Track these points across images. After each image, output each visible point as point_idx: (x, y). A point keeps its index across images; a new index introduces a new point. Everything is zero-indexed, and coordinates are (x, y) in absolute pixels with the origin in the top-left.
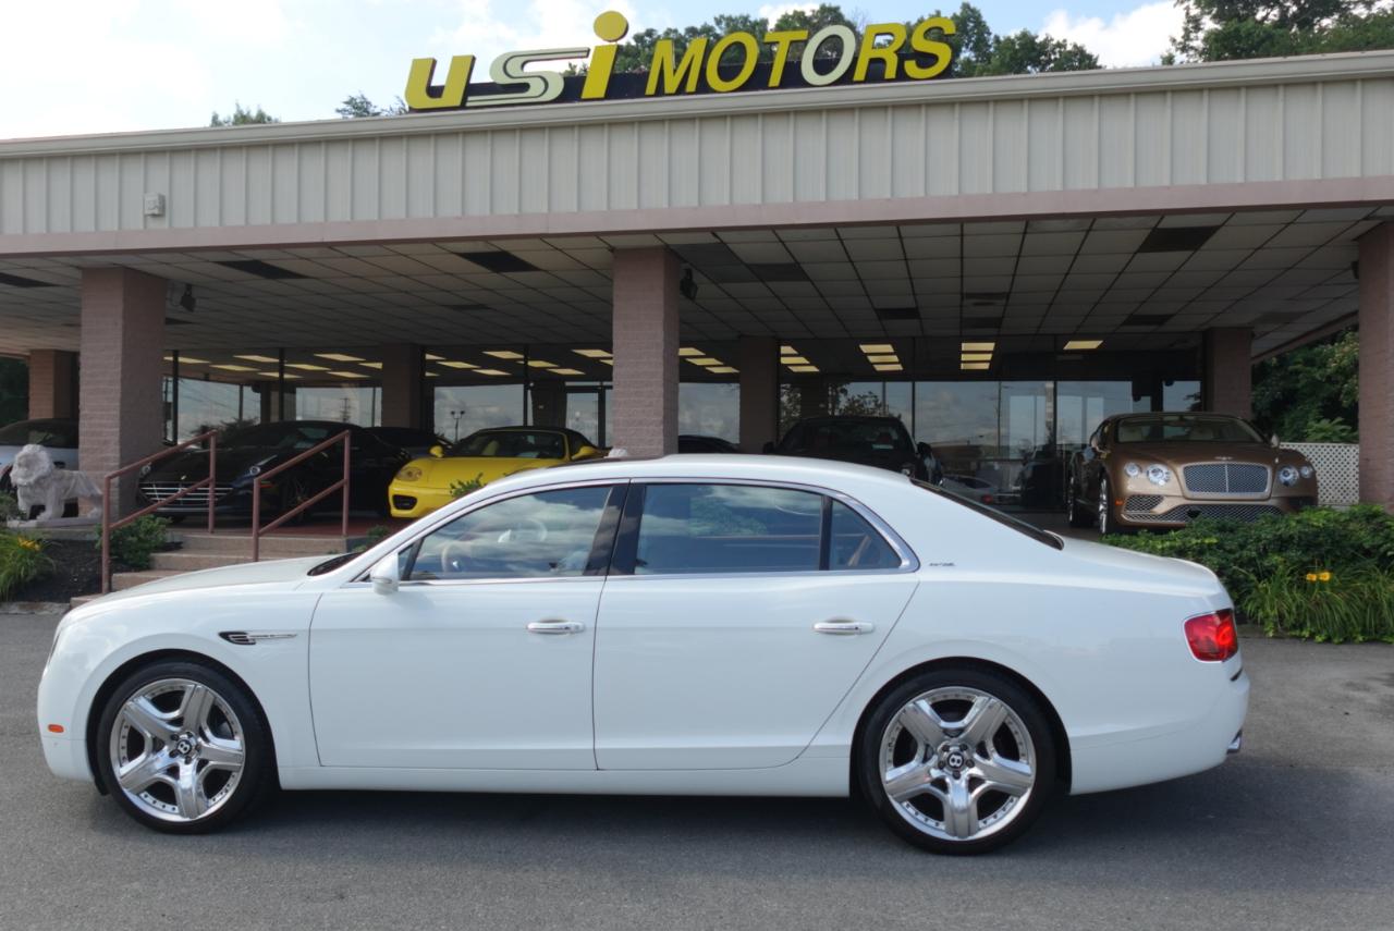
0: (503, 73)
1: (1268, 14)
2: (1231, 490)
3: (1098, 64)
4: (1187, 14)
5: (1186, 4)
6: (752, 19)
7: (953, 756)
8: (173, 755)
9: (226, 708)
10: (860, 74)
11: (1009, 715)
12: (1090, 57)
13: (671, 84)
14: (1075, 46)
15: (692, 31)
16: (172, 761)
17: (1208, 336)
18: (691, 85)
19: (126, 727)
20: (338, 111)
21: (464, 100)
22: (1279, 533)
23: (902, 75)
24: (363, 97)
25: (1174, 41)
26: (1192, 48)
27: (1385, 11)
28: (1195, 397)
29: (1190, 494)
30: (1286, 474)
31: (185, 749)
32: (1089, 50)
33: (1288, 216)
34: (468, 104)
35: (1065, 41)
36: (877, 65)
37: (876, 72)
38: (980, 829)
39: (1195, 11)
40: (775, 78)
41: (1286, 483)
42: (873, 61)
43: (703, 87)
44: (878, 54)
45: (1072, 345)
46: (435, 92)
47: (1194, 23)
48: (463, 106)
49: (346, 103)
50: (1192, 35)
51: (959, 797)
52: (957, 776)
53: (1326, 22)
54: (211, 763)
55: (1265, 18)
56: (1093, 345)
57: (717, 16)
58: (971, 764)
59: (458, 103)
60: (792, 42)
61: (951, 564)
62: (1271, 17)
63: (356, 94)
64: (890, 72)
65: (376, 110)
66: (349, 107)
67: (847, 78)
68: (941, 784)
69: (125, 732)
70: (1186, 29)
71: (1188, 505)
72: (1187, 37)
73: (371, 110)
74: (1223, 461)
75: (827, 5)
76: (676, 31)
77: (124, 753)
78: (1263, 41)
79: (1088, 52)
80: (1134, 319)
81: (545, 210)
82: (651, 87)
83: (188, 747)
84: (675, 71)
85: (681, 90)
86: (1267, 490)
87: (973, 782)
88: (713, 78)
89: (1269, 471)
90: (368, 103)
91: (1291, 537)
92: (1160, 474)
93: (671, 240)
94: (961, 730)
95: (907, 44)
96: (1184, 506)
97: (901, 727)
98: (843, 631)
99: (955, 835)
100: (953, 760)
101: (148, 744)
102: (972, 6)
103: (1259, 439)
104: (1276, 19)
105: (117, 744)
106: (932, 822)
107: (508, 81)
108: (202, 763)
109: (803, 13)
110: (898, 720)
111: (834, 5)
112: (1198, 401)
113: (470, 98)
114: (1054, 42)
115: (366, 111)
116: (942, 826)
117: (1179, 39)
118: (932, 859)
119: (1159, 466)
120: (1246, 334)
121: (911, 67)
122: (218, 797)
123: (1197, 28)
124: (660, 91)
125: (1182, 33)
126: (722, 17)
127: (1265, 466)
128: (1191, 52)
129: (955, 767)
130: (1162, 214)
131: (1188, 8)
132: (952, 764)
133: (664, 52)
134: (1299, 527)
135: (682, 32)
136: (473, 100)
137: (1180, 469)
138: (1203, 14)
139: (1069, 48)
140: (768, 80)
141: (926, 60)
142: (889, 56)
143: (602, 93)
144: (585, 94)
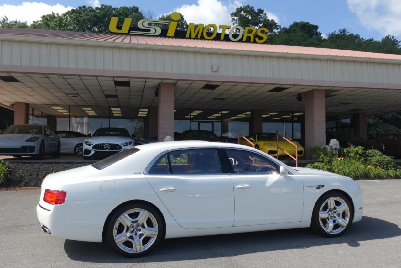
0: (142, 25)
10: (244, 39)
13: (193, 35)
18: (199, 37)
21: (129, 31)
23: (255, 42)
34: (130, 33)
37: (248, 40)
40: (222, 38)
42: (247, 37)
43: (202, 38)
44: (249, 35)
48: (128, 34)
64: (252, 40)
67: (241, 40)
82: (187, 36)
84: (194, 32)
85: (196, 38)
88: (205, 35)
95: (256, 33)
107: (143, 28)
113: (131, 31)
121: (257, 39)
124: (190, 38)
131: (234, 23)
133: (192, 27)
136: (132, 32)
140: (220, 38)
141: (261, 38)
142: (252, 35)
143: (173, 35)
144: (168, 35)
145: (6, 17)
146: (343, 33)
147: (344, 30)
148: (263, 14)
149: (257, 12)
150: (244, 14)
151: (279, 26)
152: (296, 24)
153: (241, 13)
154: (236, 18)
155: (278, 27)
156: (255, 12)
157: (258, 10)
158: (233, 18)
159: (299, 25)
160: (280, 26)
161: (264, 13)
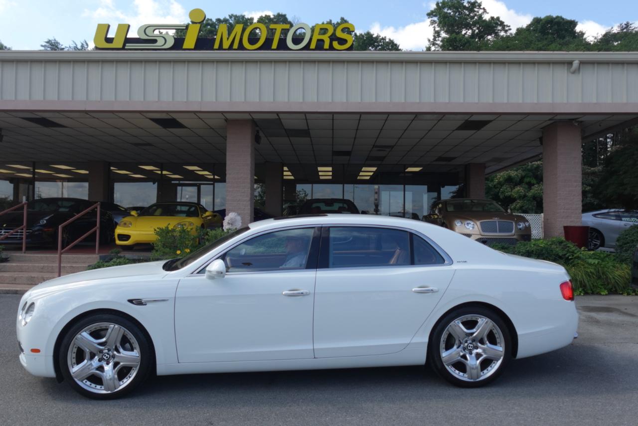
0: (144, 34)
1: (467, 32)
2: (500, 231)
3: (399, 48)
4: (434, 29)
5: (433, 26)
6: (246, 17)
7: (470, 345)
8: (100, 360)
9: (130, 336)
10: (313, 46)
11: (493, 326)
12: (396, 45)
13: (226, 45)
14: (390, 40)
15: (219, 20)
16: (100, 364)
17: (467, 167)
18: (236, 46)
19: (76, 347)
20: (42, 46)
21: (124, 45)
22: (528, 249)
23: (331, 48)
24: (55, 40)
25: (429, 40)
26: (437, 44)
27: (511, 34)
28: (453, 193)
29: (483, 233)
30: (520, 225)
31: (107, 357)
32: (395, 42)
33: (519, 117)
34: (126, 47)
35: (385, 37)
36: (320, 43)
37: (320, 46)
38: (481, 376)
39: (437, 29)
40: (275, 45)
41: (520, 229)
42: (318, 40)
43: (241, 47)
44: (321, 37)
45: (410, 169)
46: (109, 40)
47: (437, 34)
48: (123, 48)
49: (47, 42)
50: (437, 39)
51: (473, 362)
52: (471, 353)
53: (489, 37)
54: (121, 364)
55: (465, 34)
56: (417, 169)
57: (230, 15)
58: (477, 348)
59: (121, 46)
60: (282, 29)
61: (465, 262)
62: (468, 33)
63: (51, 38)
64: (327, 46)
65: (63, 47)
66: (48, 45)
67: (307, 48)
68: (464, 357)
69: (75, 350)
70: (434, 36)
71: (483, 238)
72: (435, 39)
73: (60, 46)
74: (496, 219)
75: (281, 13)
76: (211, 20)
77: (74, 361)
78: (466, 43)
79: (395, 43)
80: (440, 159)
81: (200, 100)
82: (216, 46)
83: (108, 356)
84: (228, 39)
85: (231, 48)
86: (513, 232)
87: (478, 356)
88: (246, 43)
89: (514, 224)
90: (57, 43)
91: (533, 251)
92: (470, 225)
93: (255, 116)
94: (472, 334)
95: (334, 34)
96: (480, 238)
97: (448, 333)
98: (425, 291)
99: (472, 379)
100: (469, 347)
101: (88, 356)
102: (345, 19)
103: (504, 211)
104: (470, 34)
105: (71, 356)
106: (461, 374)
107: (145, 37)
108: (116, 364)
109: (269, 16)
110: (448, 330)
111: (284, 13)
112: (455, 194)
113: (127, 45)
114: (381, 37)
115: (57, 47)
116: (466, 375)
117: (432, 40)
118: (463, 390)
119: (469, 222)
120: (483, 166)
121: (335, 44)
122: (125, 380)
123: (439, 36)
124: (221, 48)
125: (433, 38)
126: (232, 15)
127: (512, 221)
128: (436, 46)
129: (470, 349)
130: (472, 114)
131: (434, 27)
132: (469, 348)
133: (223, 29)
134: (535, 247)
135: (214, 20)
136: (128, 46)
137: (478, 223)
138: (441, 30)
139: (387, 40)
140: (271, 46)
141: (342, 41)
142: (326, 38)
143: (193, 47)
144: (184, 47)
145: (86, 41)
146: (625, 30)
147: (627, 25)
148: (481, 9)
149: (467, 5)
150: (449, 11)
151: (507, 26)
152: (537, 21)
153: (446, 10)
154: (435, 19)
155: (507, 28)
156: (465, 6)
157: (469, 2)
158: (432, 19)
159: (541, 23)
160: (509, 26)
161: (482, 7)
